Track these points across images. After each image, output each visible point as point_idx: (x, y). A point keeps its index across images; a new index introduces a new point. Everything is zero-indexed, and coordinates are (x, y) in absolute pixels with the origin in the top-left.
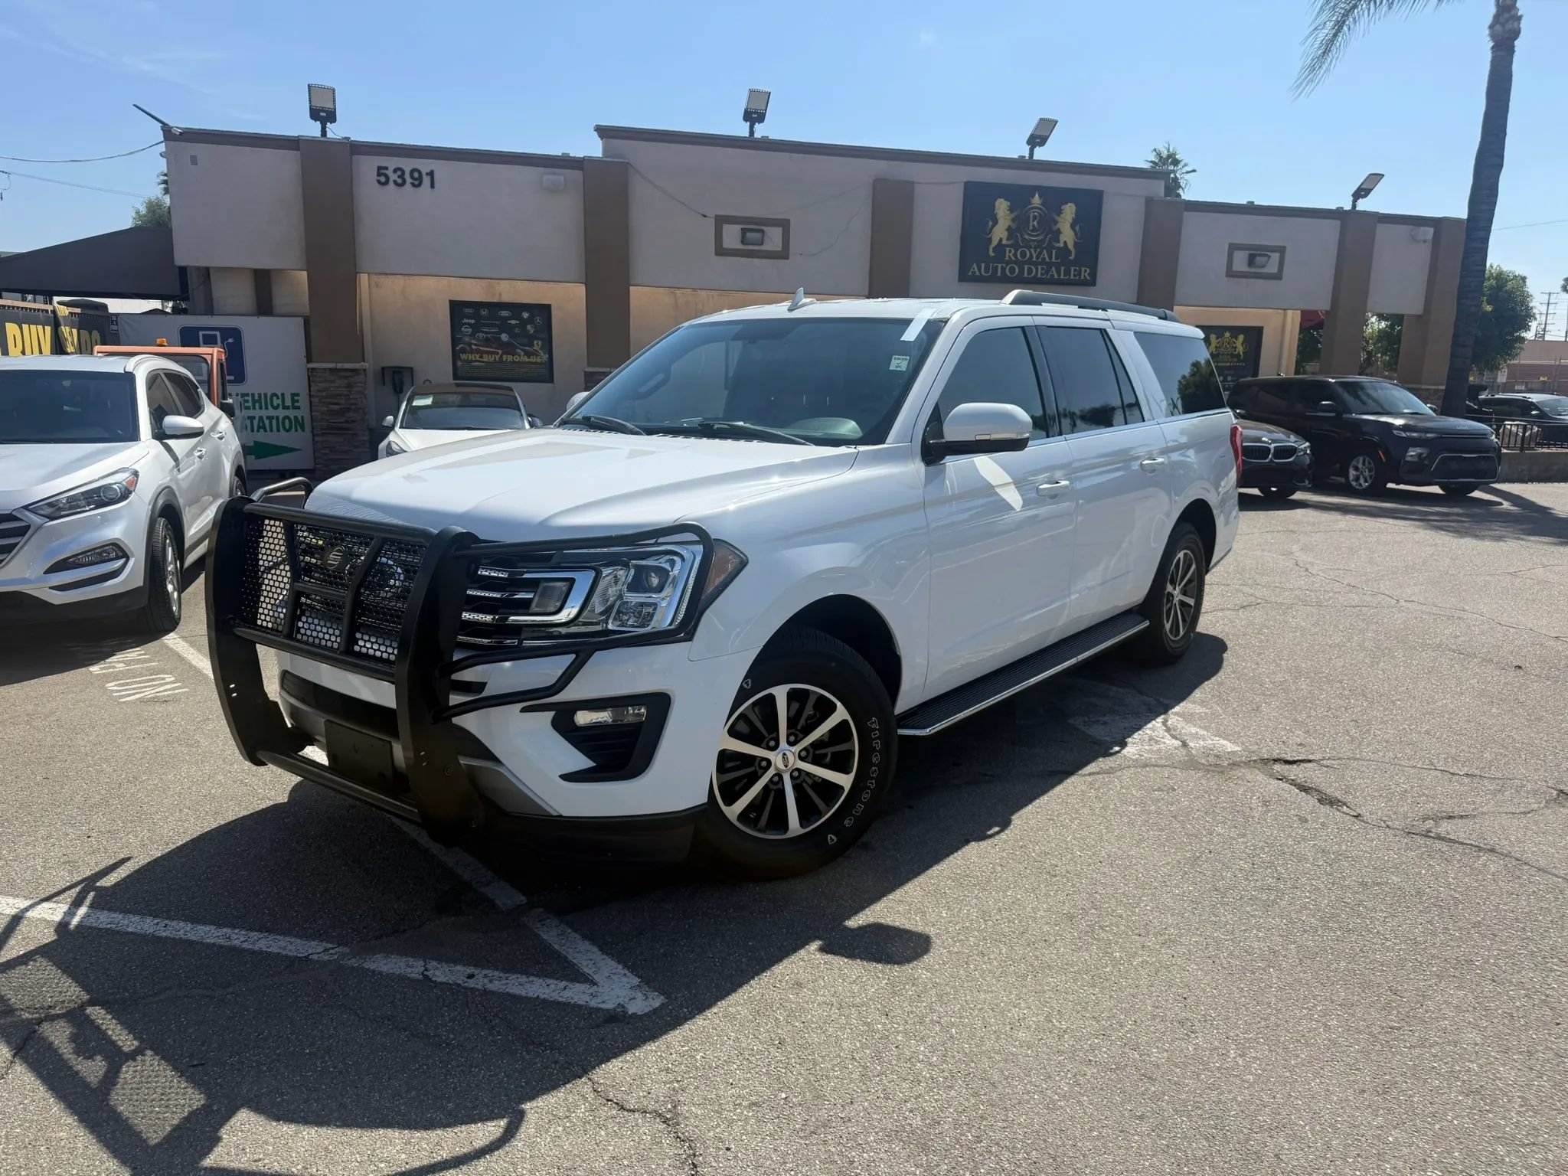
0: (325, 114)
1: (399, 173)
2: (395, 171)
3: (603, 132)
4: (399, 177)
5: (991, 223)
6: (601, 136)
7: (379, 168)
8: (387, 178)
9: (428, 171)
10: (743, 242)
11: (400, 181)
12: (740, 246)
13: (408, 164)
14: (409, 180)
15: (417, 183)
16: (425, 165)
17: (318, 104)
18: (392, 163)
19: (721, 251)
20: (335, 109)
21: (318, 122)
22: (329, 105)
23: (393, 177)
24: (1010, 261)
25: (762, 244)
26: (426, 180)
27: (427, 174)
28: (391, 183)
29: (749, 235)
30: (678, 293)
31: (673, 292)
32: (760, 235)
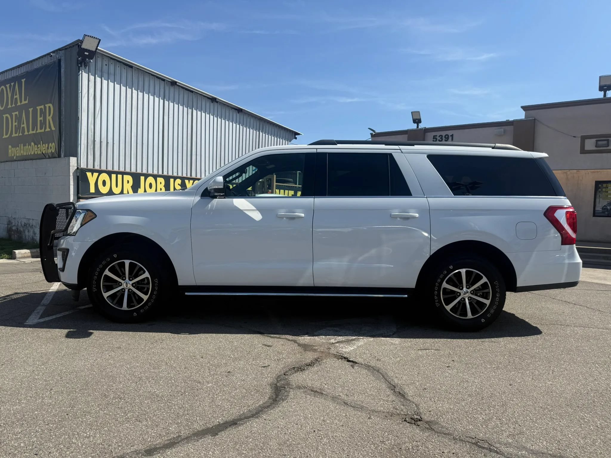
0: (417, 121)
1: (441, 137)
2: (439, 136)
3: (525, 108)
4: (440, 138)
6: (524, 110)
7: (434, 136)
8: (436, 139)
9: (451, 135)
10: (596, 146)
11: (441, 140)
12: (595, 148)
13: (444, 133)
14: (444, 139)
15: (446, 139)
16: (450, 133)
17: (415, 118)
18: (438, 134)
19: (583, 151)
20: (420, 119)
21: (416, 124)
22: (418, 118)
23: (438, 138)
25: (608, 146)
26: (450, 138)
27: (451, 136)
28: (438, 140)
29: (600, 143)
30: (568, 173)
31: (566, 173)
32: (605, 142)
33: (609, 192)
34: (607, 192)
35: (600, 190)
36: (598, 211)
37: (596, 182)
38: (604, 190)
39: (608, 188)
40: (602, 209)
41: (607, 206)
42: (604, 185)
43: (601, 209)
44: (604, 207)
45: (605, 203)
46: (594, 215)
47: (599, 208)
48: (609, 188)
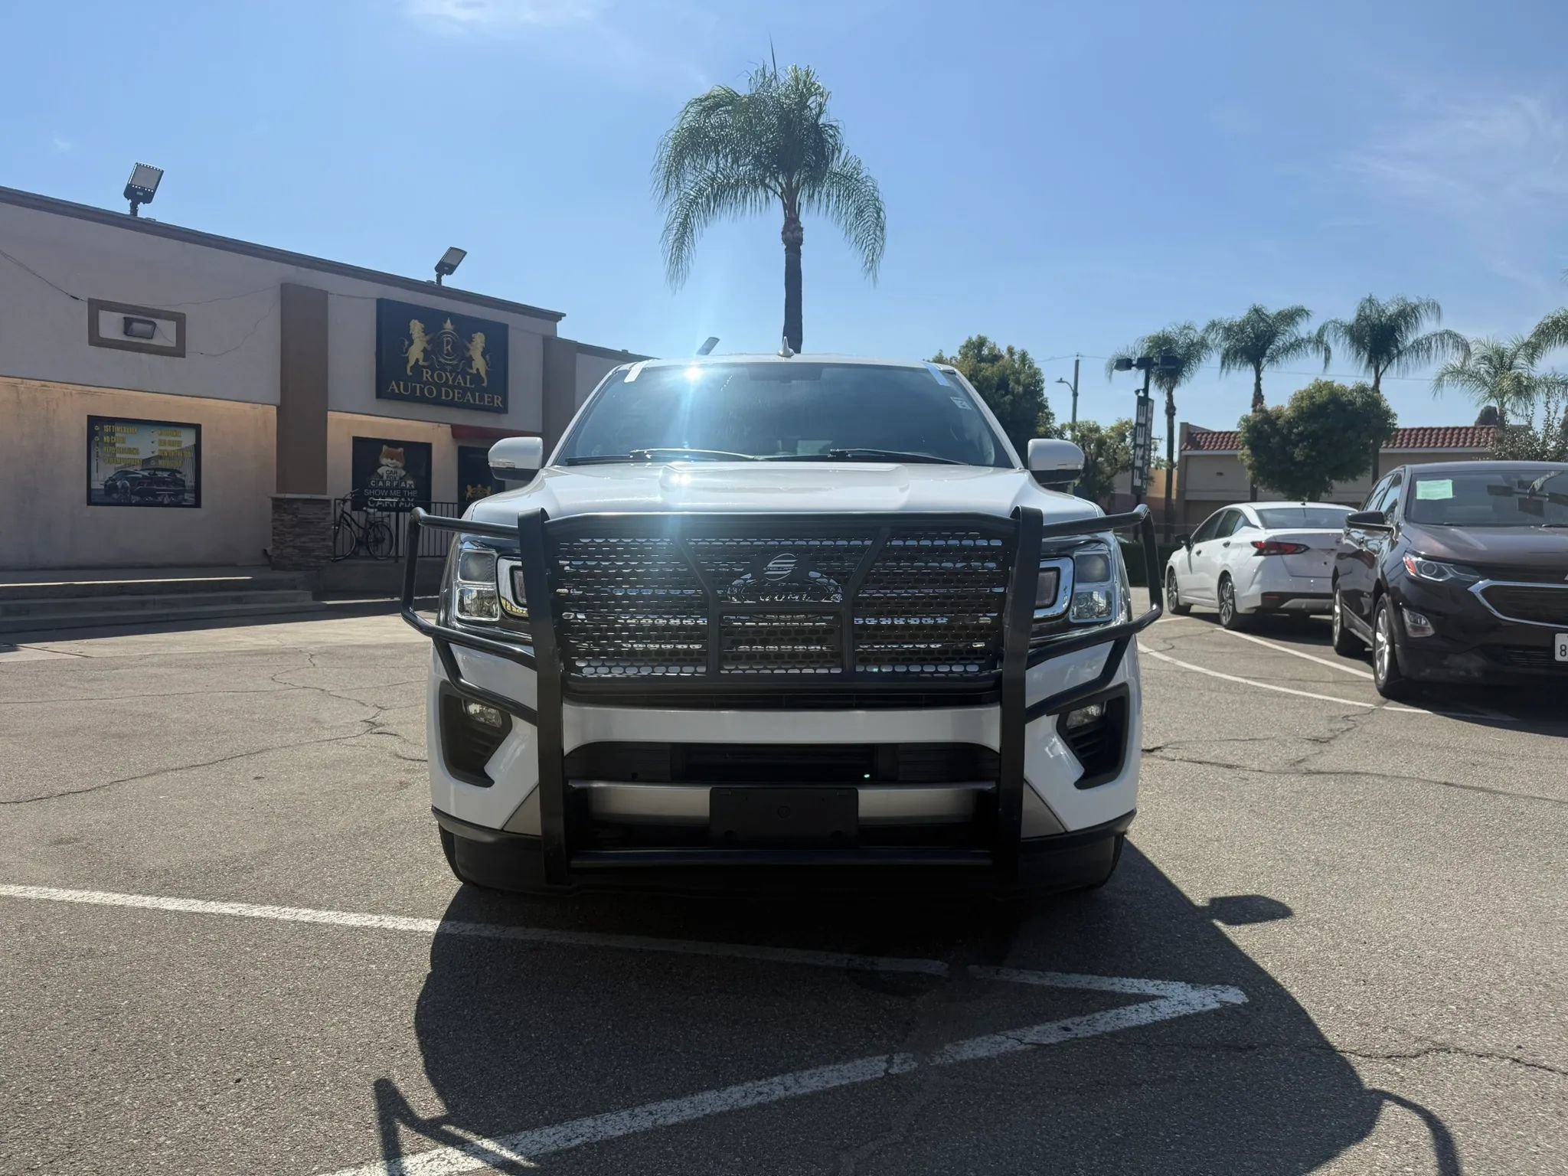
5: (407, 343)
10: (126, 333)
12: (121, 337)
19: (96, 341)
24: (427, 383)
25: (152, 338)
29: (136, 326)
30: (22, 387)
31: (15, 386)
32: (149, 327)
33: (117, 445)
34: (114, 445)
35: (97, 438)
36: (97, 490)
37: (89, 417)
38: (106, 439)
39: (114, 435)
40: (105, 486)
41: (114, 480)
42: (107, 428)
43: (103, 487)
44: (107, 481)
45: (111, 473)
46: (90, 503)
47: (98, 485)
48: (117, 435)
